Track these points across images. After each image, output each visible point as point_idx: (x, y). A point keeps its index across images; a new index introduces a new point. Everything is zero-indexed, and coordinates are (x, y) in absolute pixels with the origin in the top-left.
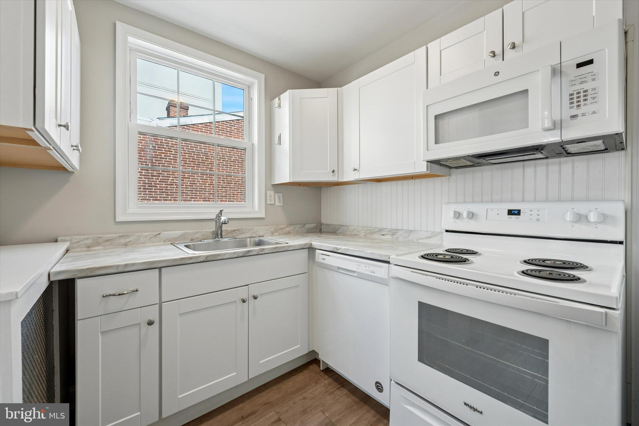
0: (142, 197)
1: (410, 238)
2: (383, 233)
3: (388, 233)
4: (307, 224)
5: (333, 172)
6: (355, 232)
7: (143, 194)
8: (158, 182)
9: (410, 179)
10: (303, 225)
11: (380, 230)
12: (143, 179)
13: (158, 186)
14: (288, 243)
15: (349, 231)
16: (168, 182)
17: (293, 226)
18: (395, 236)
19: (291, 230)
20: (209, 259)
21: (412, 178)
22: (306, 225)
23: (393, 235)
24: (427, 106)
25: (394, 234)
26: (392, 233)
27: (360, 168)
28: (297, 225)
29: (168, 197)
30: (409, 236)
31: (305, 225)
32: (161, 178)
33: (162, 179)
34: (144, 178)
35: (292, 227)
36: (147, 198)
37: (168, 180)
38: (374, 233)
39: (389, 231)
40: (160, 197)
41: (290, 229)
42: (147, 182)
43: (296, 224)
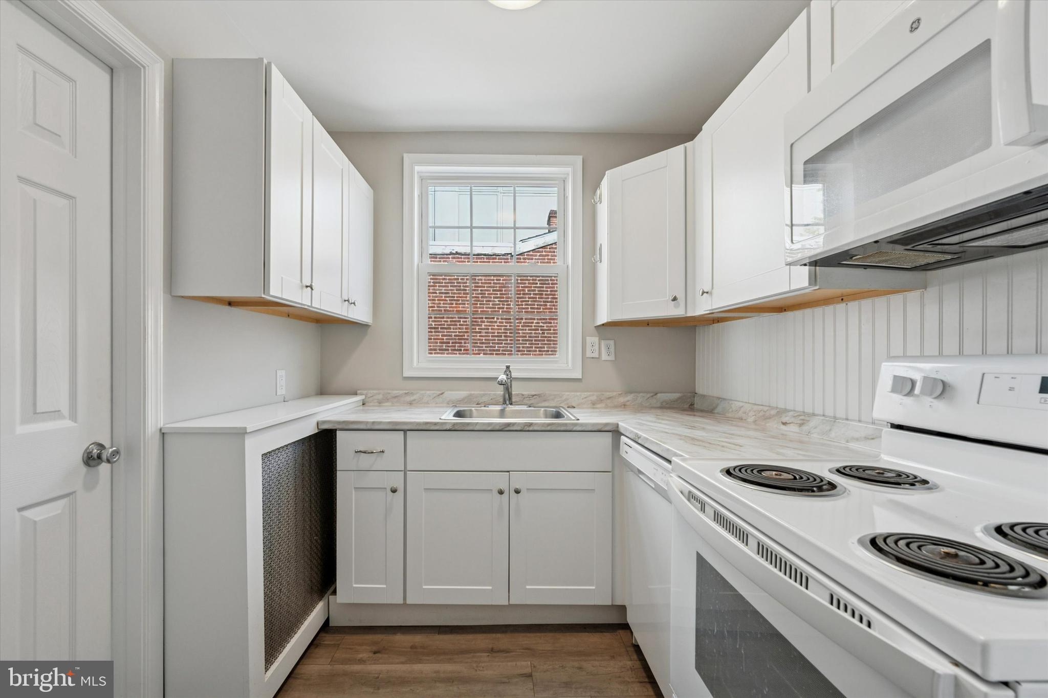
0: (503, 347)
1: (833, 434)
2: (785, 419)
3: (793, 420)
4: (661, 393)
5: (675, 299)
6: (740, 414)
7: (505, 344)
8: (520, 327)
9: (838, 303)
10: (652, 394)
11: (782, 412)
12: (504, 324)
13: (521, 332)
14: (578, 420)
15: (732, 411)
16: (532, 326)
17: (633, 394)
18: (805, 428)
19: (628, 401)
20: (456, 428)
21: (842, 300)
22: (659, 395)
23: (801, 425)
24: (792, 145)
25: (803, 424)
26: (799, 422)
27: (712, 288)
28: (641, 394)
29: (532, 347)
30: (830, 430)
31: (656, 394)
32: (524, 321)
33: (525, 323)
34: (506, 323)
35: (630, 397)
36: (509, 349)
37: (532, 323)
38: (770, 418)
39: (794, 417)
40: (523, 347)
41: (626, 399)
42: (508, 327)
43: (640, 392)
